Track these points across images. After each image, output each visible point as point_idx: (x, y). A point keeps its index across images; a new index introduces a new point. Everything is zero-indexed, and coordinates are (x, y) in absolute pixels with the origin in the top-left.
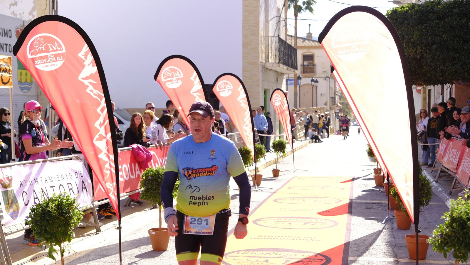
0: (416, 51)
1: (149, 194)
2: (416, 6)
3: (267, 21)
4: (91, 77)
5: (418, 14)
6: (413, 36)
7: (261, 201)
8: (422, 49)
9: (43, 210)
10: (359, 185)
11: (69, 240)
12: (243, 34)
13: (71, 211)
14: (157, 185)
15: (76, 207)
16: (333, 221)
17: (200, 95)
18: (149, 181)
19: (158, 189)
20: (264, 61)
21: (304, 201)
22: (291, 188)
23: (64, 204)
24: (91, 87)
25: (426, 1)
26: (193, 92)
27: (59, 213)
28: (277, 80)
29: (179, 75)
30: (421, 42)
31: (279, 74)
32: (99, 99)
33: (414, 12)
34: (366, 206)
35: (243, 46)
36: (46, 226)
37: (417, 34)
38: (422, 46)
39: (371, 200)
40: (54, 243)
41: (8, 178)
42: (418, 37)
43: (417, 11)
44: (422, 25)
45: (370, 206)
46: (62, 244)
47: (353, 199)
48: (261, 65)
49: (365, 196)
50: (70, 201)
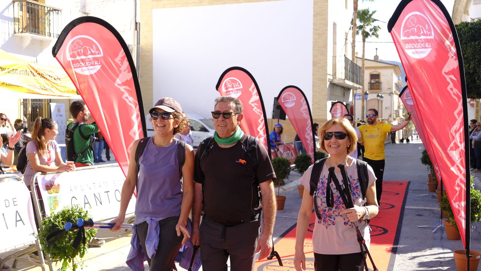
0: (469, 66)
2: (469, 24)
3: (335, 43)
4: (126, 83)
5: (471, 32)
6: (467, 52)
8: (475, 65)
10: (414, 190)
11: (82, 255)
12: (313, 54)
16: (384, 229)
17: (257, 105)
20: (332, 78)
24: (126, 94)
25: (479, 19)
26: (251, 103)
28: (344, 95)
29: (239, 86)
30: (474, 57)
31: (346, 90)
32: (134, 107)
33: (467, 30)
34: (417, 213)
35: (313, 65)
37: (470, 50)
38: (475, 61)
39: (423, 206)
42: (471, 53)
43: (471, 29)
44: (475, 42)
45: (421, 213)
47: (406, 205)
48: (329, 81)
49: (417, 202)
50: (83, 214)
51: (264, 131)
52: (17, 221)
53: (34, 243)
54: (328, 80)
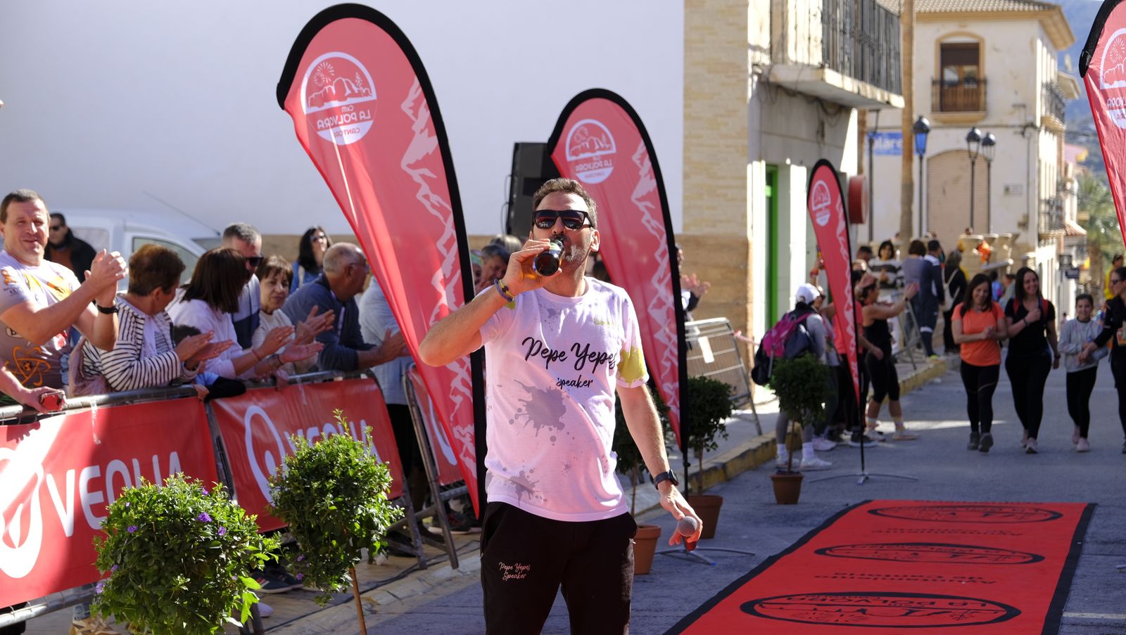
1: (129, 599)
10: (1105, 543)
14: (166, 559)
17: (433, 175)
18: (129, 546)
19: (166, 578)
20: (766, 60)
21: (864, 612)
22: (827, 552)
28: (823, 136)
31: (830, 110)
47: (1069, 605)
48: (754, 73)
49: (1116, 593)
54: (750, 71)
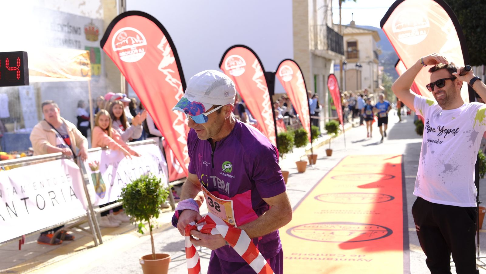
3: (315, 11)
4: (169, 66)
7: (319, 179)
9: (133, 190)
11: (157, 217)
12: (293, 23)
13: (158, 190)
15: (162, 187)
16: (390, 196)
17: (262, 81)
20: (313, 48)
22: (345, 166)
23: (151, 183)
24: (169, 77)
26: (255, 79)
27: (147, 192)
28: (326, 66)
29: (242, 63)
31: (327, 60)
32: (177, 87)
35: (294, 35)
36: (136, 204)
40: (144, 220)
41: (95, 162)
44: (466, 10)
46: (150, 220)
48: (311, 52)
50: (156, 181)
51: (269, 106)
52: (71, 195)
53: (86, 215)
